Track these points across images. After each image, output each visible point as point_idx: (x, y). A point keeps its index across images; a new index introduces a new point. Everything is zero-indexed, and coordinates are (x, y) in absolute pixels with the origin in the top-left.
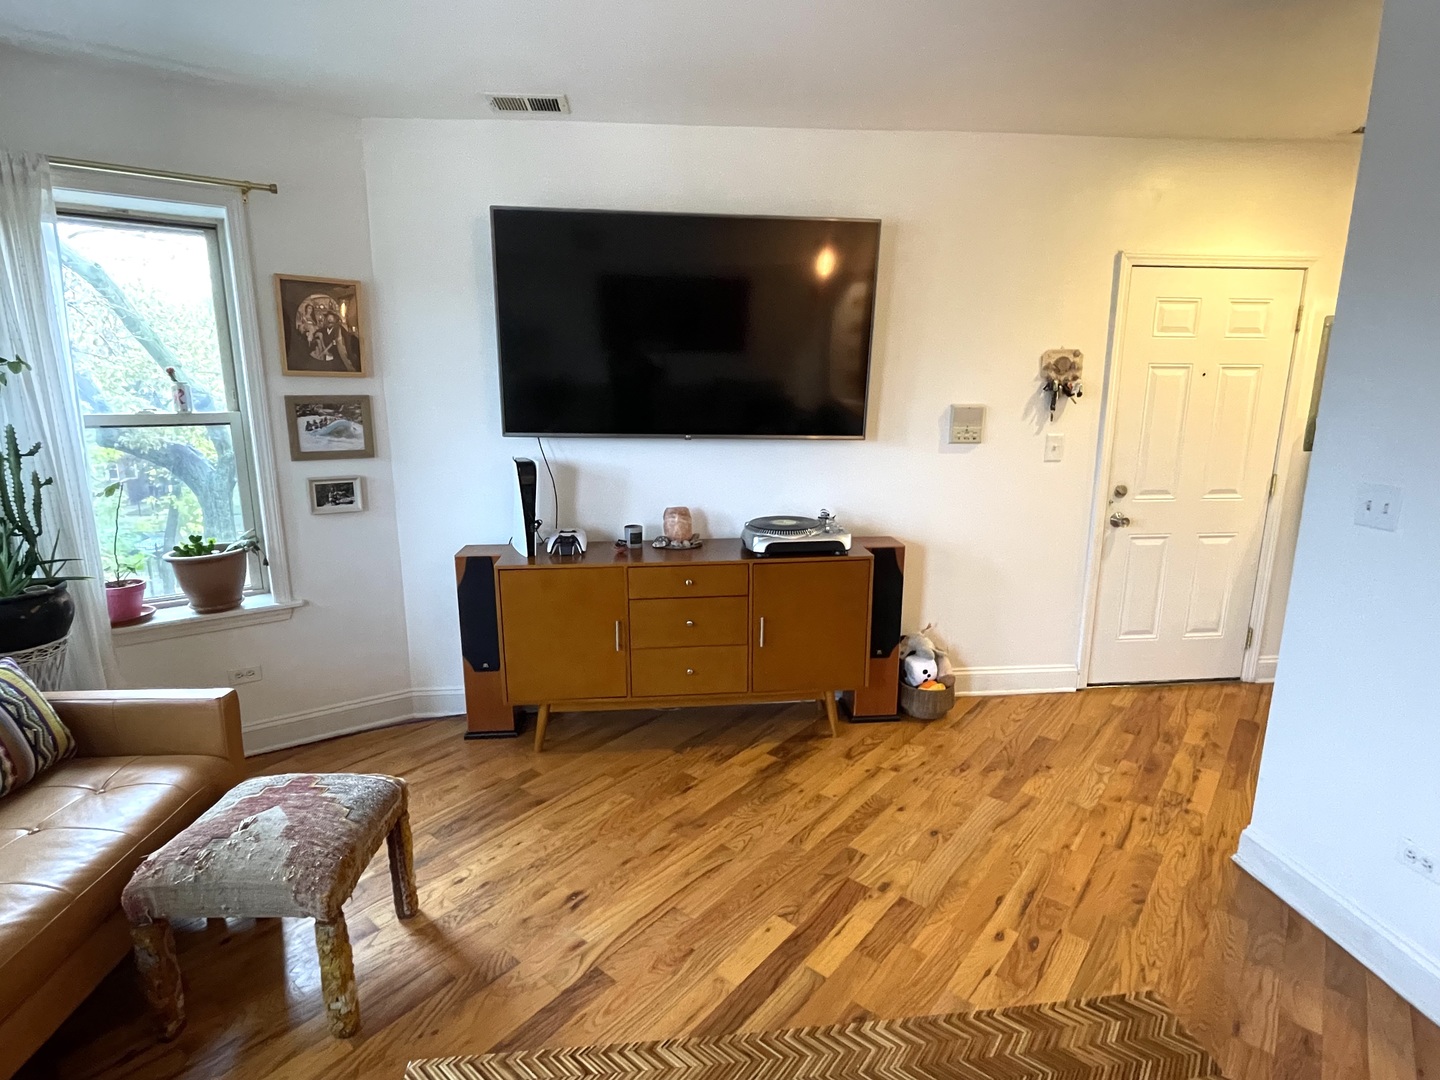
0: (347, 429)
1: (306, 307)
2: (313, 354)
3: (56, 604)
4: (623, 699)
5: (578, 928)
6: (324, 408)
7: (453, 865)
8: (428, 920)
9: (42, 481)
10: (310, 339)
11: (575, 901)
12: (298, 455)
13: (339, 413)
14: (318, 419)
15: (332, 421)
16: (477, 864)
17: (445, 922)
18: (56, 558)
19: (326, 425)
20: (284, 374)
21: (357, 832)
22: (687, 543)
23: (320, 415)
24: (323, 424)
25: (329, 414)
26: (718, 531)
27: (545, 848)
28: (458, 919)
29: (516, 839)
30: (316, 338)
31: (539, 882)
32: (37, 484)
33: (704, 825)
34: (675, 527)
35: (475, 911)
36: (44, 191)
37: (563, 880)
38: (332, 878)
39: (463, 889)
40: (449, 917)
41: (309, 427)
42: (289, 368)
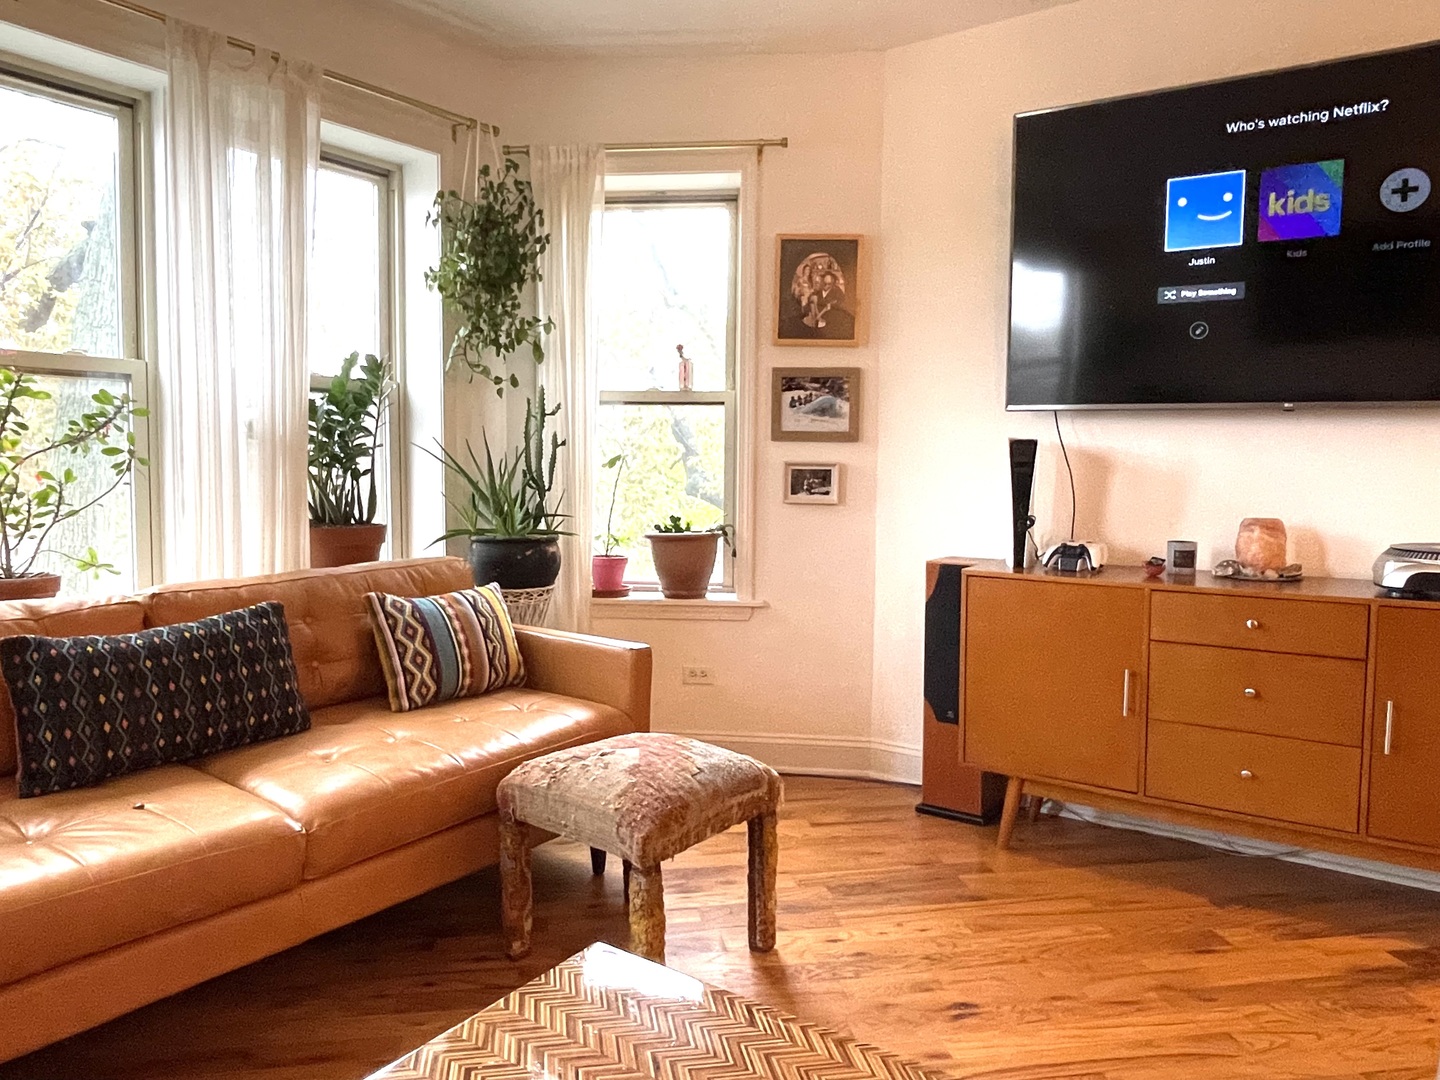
0: (832, 406)
1: (805, 267)
2: (805, 320)
3: (546, 552)
4: (1130, 796)
5: (950, 1040)
6: (811, 382)
7: (836, 923)
8: (779, 961)
9: (559, 442)
10: (804, 303)
11: (962, 1011)
12: (779, 435)
13: (826, 388)
14: (802, 394)
15: (817, 397)
16: (864, 931)
17: (796, 971)
18: (558, 513)
19: (811, 401)
20: (775, 344)
21: (697, 792)
22: (1271, 574)
23: (806, 389)
24: (808, 400)
25: (815, 389)
26: (1338, 566)
27: (955, 946)
28: (813, 974)
29: (921, 925)
30: (810, 302)
31: (926, 976)
32: (555, 445)
33: (1215, 1000)
34: (1255, 548)
35: (834, 974)
36: (598, 178)
37: (961, 985)
38: (653, 822)
39: (835, 948)
40: (803, 968)
41: (792, 405)
42: (781, 335)
